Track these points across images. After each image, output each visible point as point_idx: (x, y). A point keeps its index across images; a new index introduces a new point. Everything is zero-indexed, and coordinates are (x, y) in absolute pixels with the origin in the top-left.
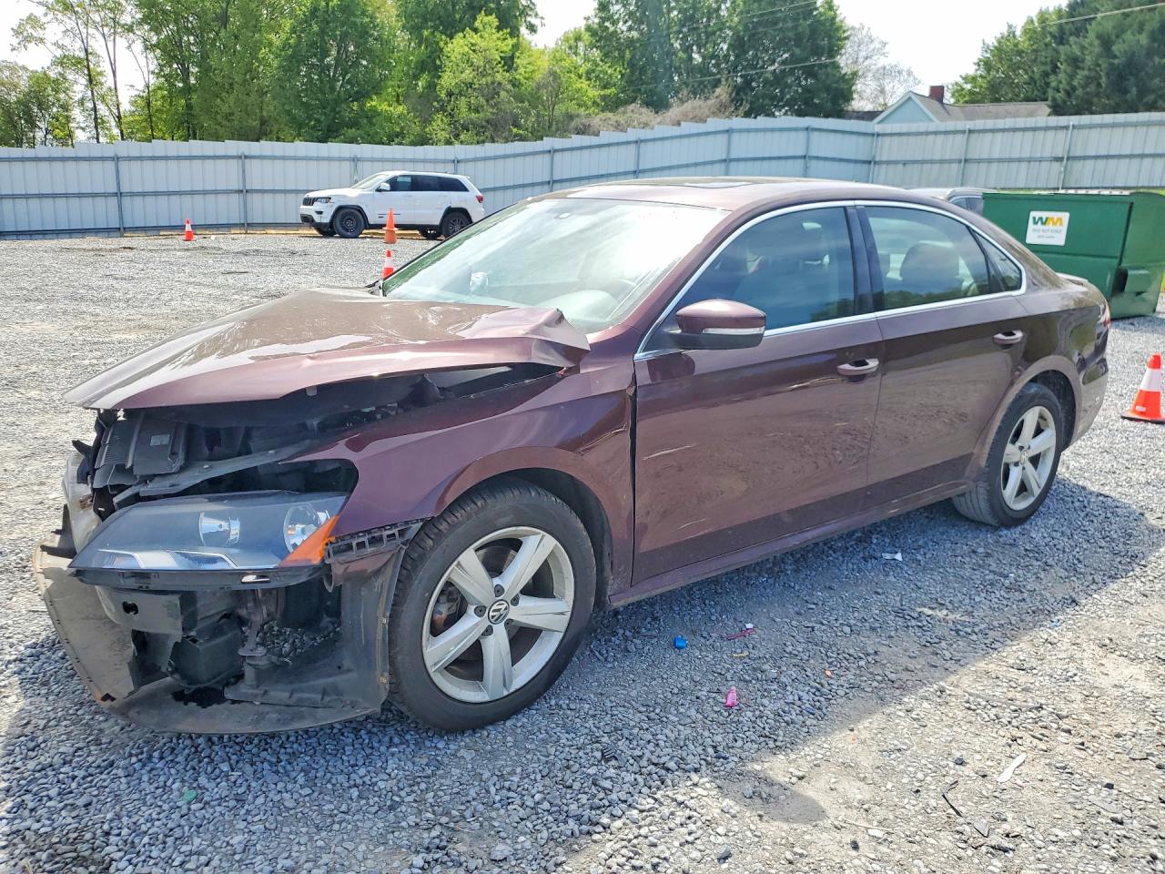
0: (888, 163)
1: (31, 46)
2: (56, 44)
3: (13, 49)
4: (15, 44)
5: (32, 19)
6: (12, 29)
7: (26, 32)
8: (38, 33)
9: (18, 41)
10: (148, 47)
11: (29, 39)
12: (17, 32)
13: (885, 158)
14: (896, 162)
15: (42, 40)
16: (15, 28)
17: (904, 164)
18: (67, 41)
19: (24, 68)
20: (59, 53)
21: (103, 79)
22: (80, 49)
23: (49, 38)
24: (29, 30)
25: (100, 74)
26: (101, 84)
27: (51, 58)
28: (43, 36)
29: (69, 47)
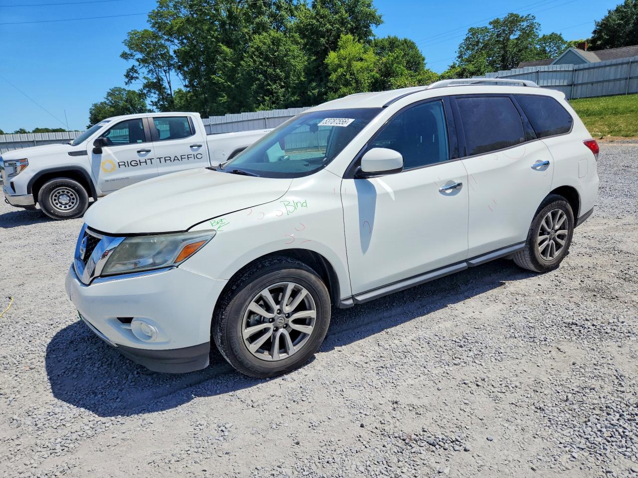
0: (582, 84)
1: (133, 81)
2: (144, 78)
5: (133, 69)
6: (124, 75)
7: (130, 76)
8: (135, 75)
9: (127, 80)
10: (184, 74)
11: (132, 78)
12: (127, 76)
13: (580, 82)
14: (587, 83)
15: (137, 78)
17: (592, 84)
18: (150, 76)
20: (145, 81)
21: (166, 91)
22: (156, 78)
23: (141, 76)
24: (131, 74)
25: (164, 88)
26: (165, 93)
27: (142, 85)
28: (138, 76)
29: (151, 78)
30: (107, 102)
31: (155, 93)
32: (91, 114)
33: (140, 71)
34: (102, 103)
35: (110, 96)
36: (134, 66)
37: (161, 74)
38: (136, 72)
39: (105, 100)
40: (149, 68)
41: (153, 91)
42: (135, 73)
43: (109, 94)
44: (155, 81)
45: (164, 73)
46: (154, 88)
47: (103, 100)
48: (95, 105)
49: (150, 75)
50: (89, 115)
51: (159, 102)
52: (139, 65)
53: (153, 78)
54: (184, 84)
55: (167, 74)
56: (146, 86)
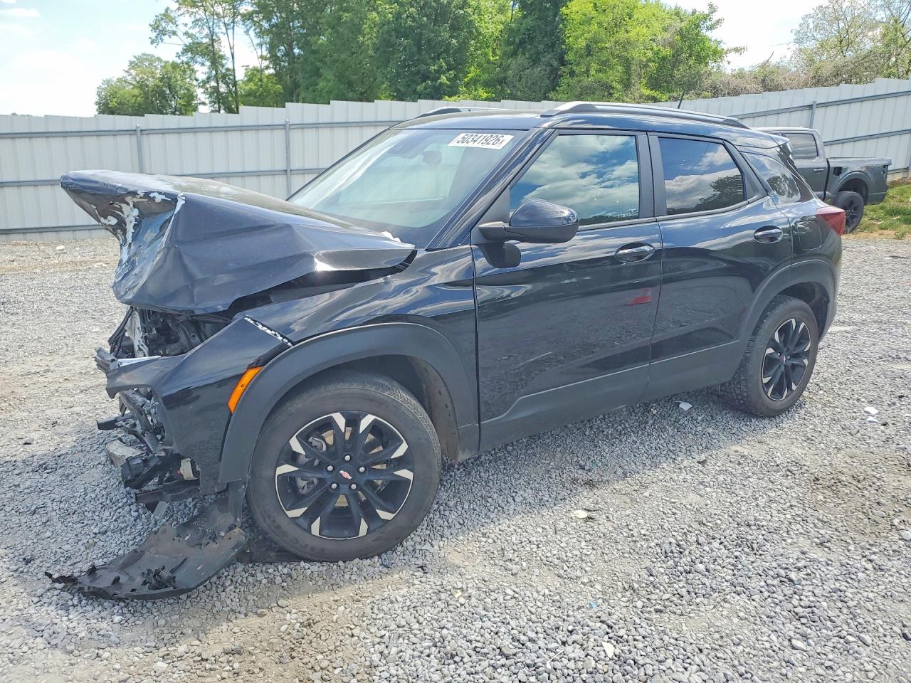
1: (166, 38)
2: (186, 33)
3: (152, 42)
4: (153, 37)
5: (166, 15)
6: (150, 25)
7: (161, 28)
8: (170, 27)
9: (155, 34)
10: (261, 34)
11: (163, 32)
12: (155, 27)
15: (174, 33)
16: (152, 23)
18: (195, 31)
19: (159, 59)
20: (188, 41)
21: (224, 62)
22: (206, 36)
23: (181, 30)
24: (164, 25)
25: (222, 57)
26: (223, 66)
27: (182, 46)
28: (175, 29)
29: (197, 35)
30: (129, 78)
31: (203, 64)
32: (99, 96)
33: (181, 20)
34: (119, 80)
35: (133, 68)
36: (167, 10)
37: (216, 30)
38: (172, 21)
39: (125, 74)
40: (195, 16)
41: (199, 59)
42: (170, 24)
43: (133, 65)
44: (205, 41)
45: (224, 29)
46: (203, 55)
47: (122, 75)
48: (108, 82)
49: (197, 29)
50: (96, 98)
51: (208, 82)
52: (179, 9)
53: (202, 36)
54: (259, 54)
55: (230, 32)
56: (188, 49)
